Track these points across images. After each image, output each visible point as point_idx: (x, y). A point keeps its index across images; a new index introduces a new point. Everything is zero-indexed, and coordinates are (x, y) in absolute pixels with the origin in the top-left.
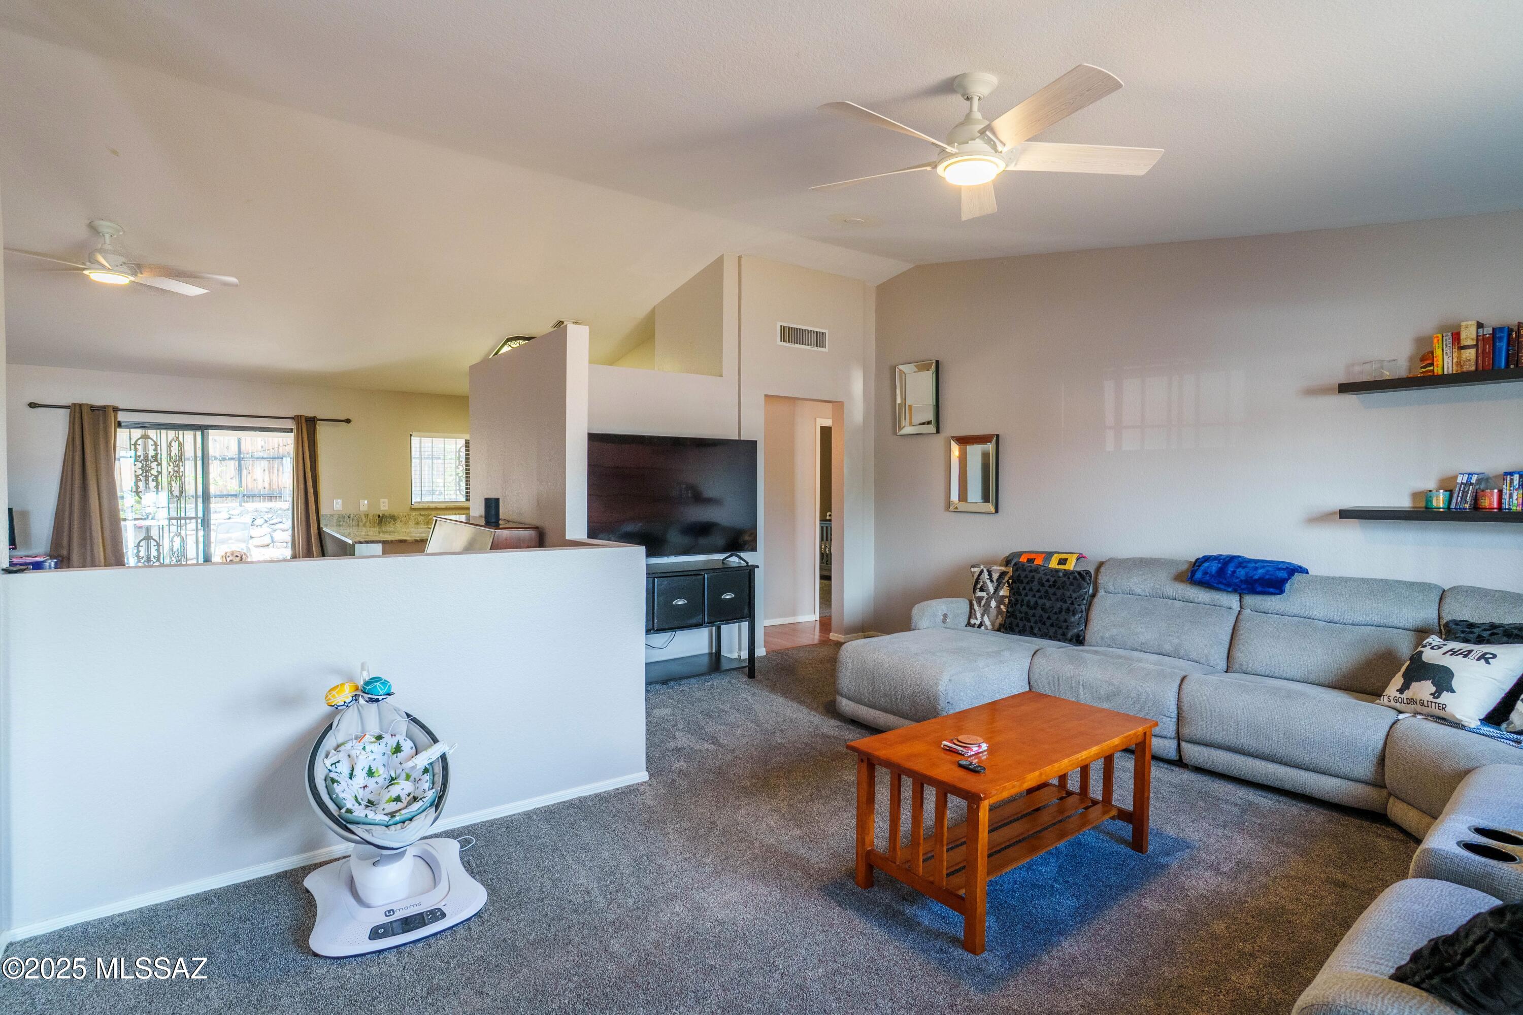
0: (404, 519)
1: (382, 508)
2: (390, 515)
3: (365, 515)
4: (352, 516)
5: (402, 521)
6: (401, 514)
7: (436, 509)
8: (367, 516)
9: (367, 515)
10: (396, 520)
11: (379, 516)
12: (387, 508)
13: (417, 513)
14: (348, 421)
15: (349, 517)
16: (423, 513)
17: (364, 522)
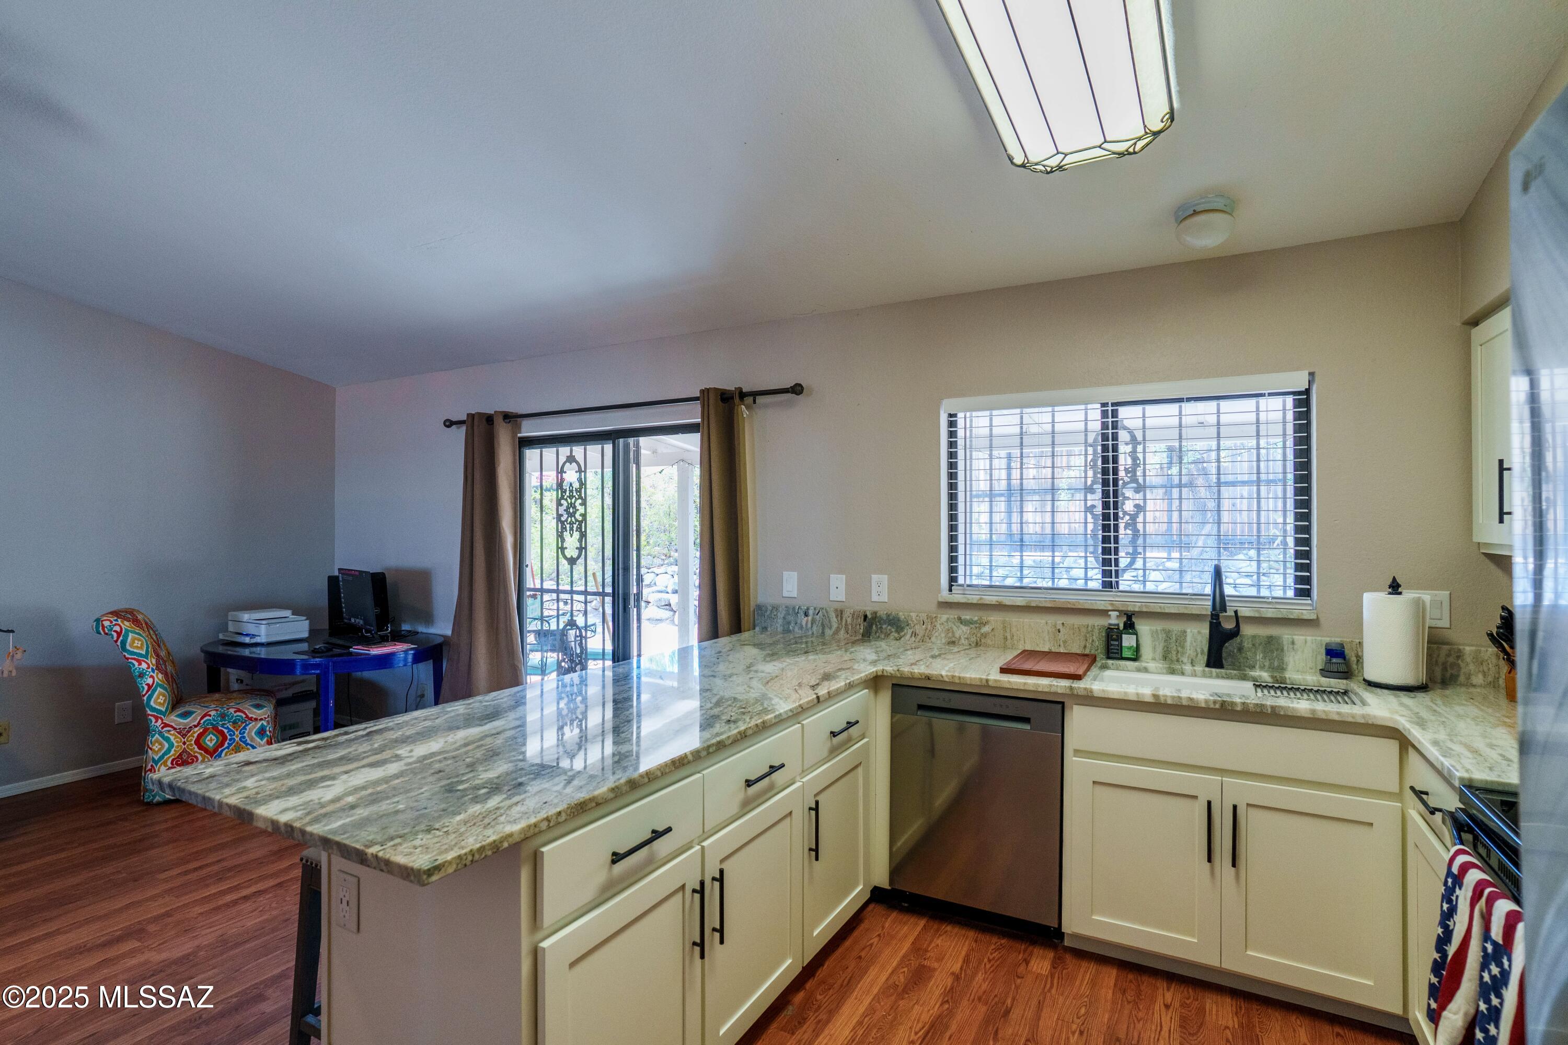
0: (920, 630)
1: (875, 598)
2: (888, 615)
3: (836, 610)
4: (811, 612)
5: (915, 634)
6: (913, 615)
7: (1000, 607)
8: (840, 613)
9: (842, 612)
10: (902, 629)
11: (866, 617)
12: (885, 598)
13: (953, 614)
14: (797, 389)
15: (806, 615)
16: (967, 615)
17: (834, 629)
